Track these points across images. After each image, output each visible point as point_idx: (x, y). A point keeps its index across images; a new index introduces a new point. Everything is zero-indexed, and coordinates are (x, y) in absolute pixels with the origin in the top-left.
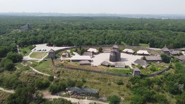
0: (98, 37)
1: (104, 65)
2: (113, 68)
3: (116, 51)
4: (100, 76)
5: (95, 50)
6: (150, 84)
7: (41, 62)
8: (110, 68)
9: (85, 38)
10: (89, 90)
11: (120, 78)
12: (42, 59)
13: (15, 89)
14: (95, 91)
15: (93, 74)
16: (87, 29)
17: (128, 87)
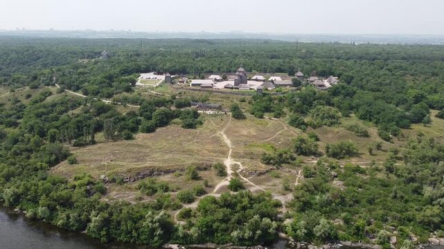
0: (222, 65)
1: (227, 88)
2: (237, 90)
3: (241, 74)
4: (223, 95)
5: (218, 77)
6: (271, 100)
7: (157, 87)
8: (234, 90)
9: (204, 65)
10: (212, 105)
11: (243, 97)
12: (158, 85)
13: (140, 104)
14: (217, 105)
15: (215, 94)
16: (204, 56)
17: (249, 103)
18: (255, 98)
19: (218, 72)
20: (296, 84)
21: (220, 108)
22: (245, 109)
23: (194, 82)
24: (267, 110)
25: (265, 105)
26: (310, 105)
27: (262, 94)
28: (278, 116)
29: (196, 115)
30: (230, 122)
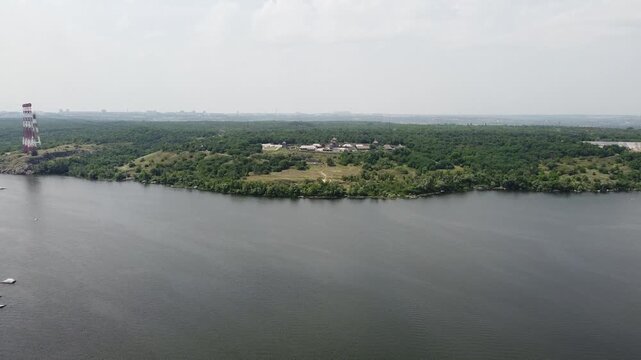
0: (321, 138)
1: (325, 151)
2: (331, 152)
4: (322, 154)
5: (319, 145)
6: (353, 157)
7: (277, 151)
8: (329, 152)
9: (309, 138)
10: (315, 159)
11: (335, 155)
12: (277, 149)
14: (318, 160)
15: (317, 154)
17: (339, 158)
18: (343, 155)
19: (319, 142)
20: (372, 148)
21: (320, 161)
22: (336, 161)
23: (303, 147)
24: (350, 162)
25: (349, 159)
26: (378, 159)
27: (348, 153)
28: (357, 165)
29: (305, 164)
30: (327, 168)
